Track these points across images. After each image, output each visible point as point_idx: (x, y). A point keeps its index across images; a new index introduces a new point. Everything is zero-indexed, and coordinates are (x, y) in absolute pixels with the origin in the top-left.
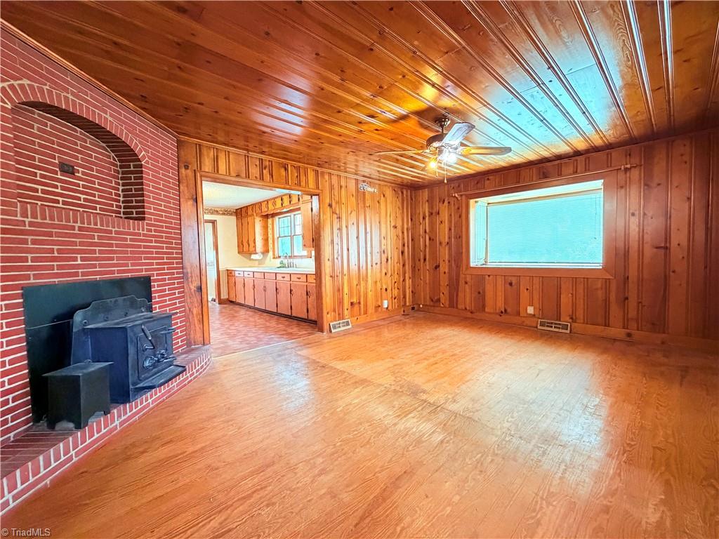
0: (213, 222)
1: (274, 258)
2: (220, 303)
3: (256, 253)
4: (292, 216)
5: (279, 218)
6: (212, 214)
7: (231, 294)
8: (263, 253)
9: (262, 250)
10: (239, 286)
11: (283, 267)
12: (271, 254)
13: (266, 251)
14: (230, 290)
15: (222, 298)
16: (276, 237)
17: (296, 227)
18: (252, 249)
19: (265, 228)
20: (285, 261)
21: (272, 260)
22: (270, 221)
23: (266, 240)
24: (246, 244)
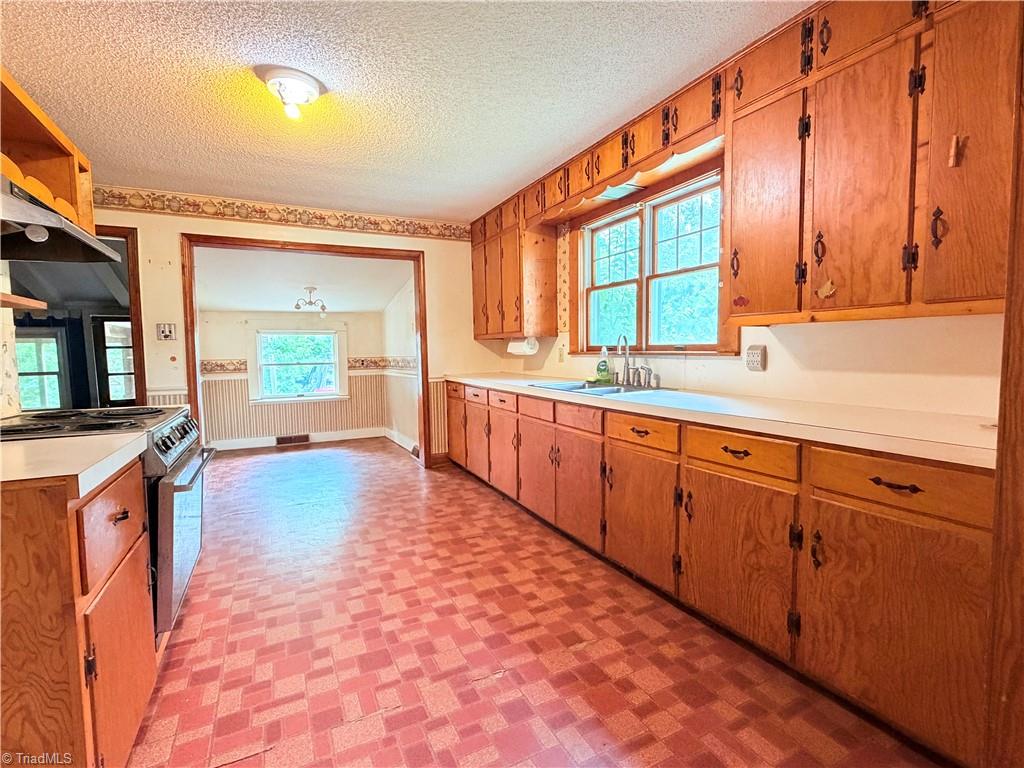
0: (416, 257)
1: (573, 353)
2: (431, 463)
3: (524, 338)
4: (647, 213)
5: (593, 231)
6: (414, 234)
7: (454, 443)
8: (540, 338)
9: (538, 329)
10: (476, 429)
11: (608, 383)
12: (564, 339)
13: (549, 333)
14: (454, 434)
15: (434, 451)
16: (582, 287)
17: (660, 248)
18: (510, 324)
19: (549, 265)
20: (618, 364)
21: (567, 357)
22: (563, 243)
23: (550, 300)
24: (493, 313)
